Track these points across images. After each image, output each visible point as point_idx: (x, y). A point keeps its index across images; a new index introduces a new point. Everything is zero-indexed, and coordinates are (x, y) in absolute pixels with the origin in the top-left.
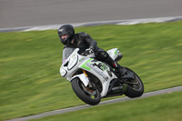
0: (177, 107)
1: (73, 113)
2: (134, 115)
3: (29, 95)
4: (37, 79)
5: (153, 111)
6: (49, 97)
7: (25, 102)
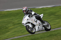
0: (56, 35)
1: (21, 38)
2: (41, 38)
3: (6, 32)
4: (9, 27)
5: (48, 37)
6: (13, 33)
7: (5, 35)
